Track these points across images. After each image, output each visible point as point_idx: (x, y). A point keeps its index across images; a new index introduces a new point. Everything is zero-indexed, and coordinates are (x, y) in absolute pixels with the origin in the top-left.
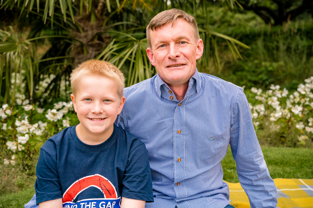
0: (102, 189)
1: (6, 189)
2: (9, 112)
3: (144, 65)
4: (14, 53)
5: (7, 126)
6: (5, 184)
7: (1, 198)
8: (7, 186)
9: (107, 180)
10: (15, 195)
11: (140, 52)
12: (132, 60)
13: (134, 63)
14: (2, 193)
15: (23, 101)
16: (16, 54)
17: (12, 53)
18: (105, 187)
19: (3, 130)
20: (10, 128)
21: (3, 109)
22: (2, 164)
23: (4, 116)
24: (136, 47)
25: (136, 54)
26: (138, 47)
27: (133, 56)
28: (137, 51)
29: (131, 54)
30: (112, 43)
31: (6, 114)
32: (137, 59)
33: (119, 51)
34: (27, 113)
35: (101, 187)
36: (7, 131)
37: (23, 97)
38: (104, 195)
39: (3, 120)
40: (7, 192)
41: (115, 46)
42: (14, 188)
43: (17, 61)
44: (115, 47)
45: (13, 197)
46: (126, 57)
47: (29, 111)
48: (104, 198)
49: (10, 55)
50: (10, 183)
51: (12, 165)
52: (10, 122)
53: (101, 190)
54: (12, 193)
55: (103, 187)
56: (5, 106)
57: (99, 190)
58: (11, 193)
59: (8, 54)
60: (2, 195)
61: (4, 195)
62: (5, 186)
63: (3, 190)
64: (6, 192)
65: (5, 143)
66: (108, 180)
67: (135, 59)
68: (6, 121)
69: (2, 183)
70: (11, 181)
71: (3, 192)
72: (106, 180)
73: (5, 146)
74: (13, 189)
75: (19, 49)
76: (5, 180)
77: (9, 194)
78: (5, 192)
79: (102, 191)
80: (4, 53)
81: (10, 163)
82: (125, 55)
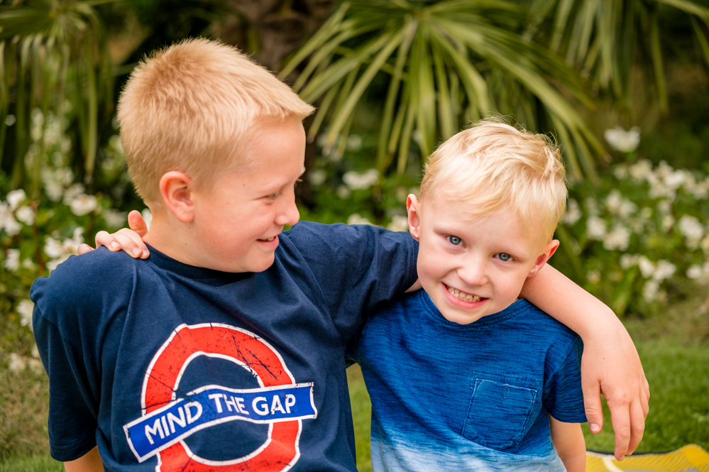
0: (248, 364)
1: (16, 442)
2: (26, 215)
3: (436, 88)
4: (44, 41)
5: (21, 259)
6: (12, 426)
7: (2, 469)
8: (19, 432)
9: (256, 338)
10: (42, 461)
11: (422, 47)
12: (398, 74)
13: (402, 85)
14: (4, 453)
15: (65, 187)
16: (51, 42)
17: (38, 39)
18: (254, 356)
19: (7, 271)
20: (28, 264)
21: (9, 205)
22: (6, 366)
23: (12, 227)
24: (409, 29)
25: (409, 54)
26: (418, 30)
27: (401, 60)
28: (413, 43)
29: (394, 54)
30: (338, 16)
31: (18, 220)
32: (412, 69)
33: (356, 43)
34: (79, 221)
35: (244, 360)
36: (18, 274)
37: (67, 176)
38: (256, 378)
39: (7, 241)
40: (19, 453)
41: (348, 25)
42: (39, 440)
43: (53, 65)
44: (349, 30)
45: (37, 466)
46: (379, 63)
47: (83, 217)
48: (258, 386)
49: (31, 45)
50: (28, 426)
51: (33, 373)
52: (30, 247)
53: (247, 368)
54: (34, 456)
55: (250, 358)
56: (16, 197)
57: (240, 366)
58: (32, 456)
59: (27, 43)
60: (4, 458)
61: (11, 459)
62: (14, 435)
63: (7, 446)
64: (15, 452)
65: (12, 310)
66: (257, 336)
67: (405, 69)
68: (16, 241)
69: (4, 424)
70: (31, 418)
71: (8, 451)
72: (250, 337)
73: (12, 317)
74: (37, 444)
75: (58, 30)
76: (13, 416)
77: (24, 459)
78: (12, 452)
79: (249, 370)
80: (16, 39)
81: (28, 368)
82: (373, 56)
